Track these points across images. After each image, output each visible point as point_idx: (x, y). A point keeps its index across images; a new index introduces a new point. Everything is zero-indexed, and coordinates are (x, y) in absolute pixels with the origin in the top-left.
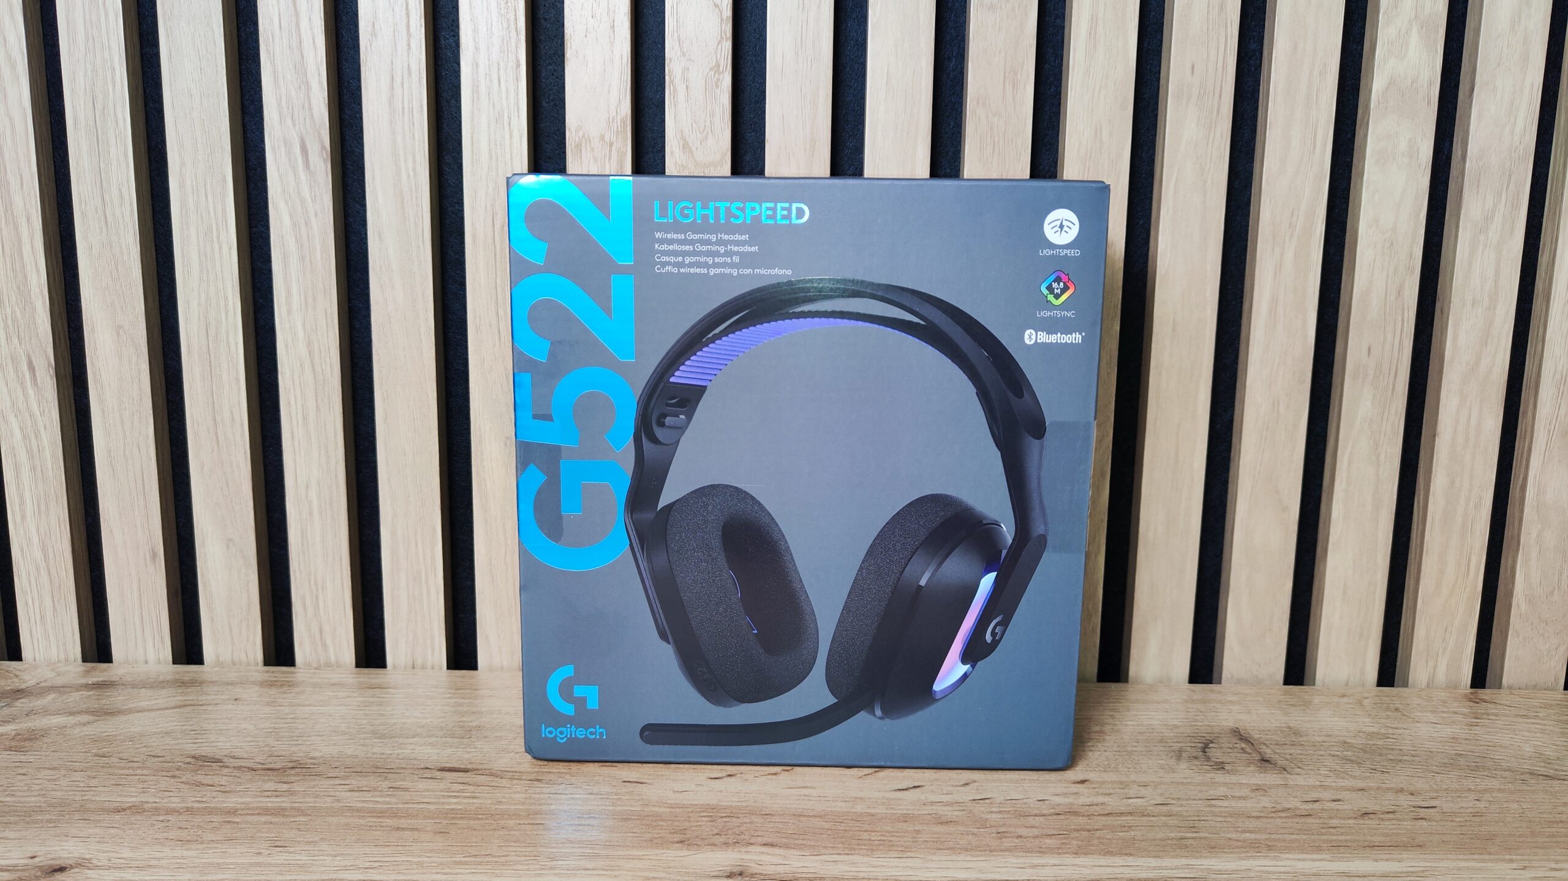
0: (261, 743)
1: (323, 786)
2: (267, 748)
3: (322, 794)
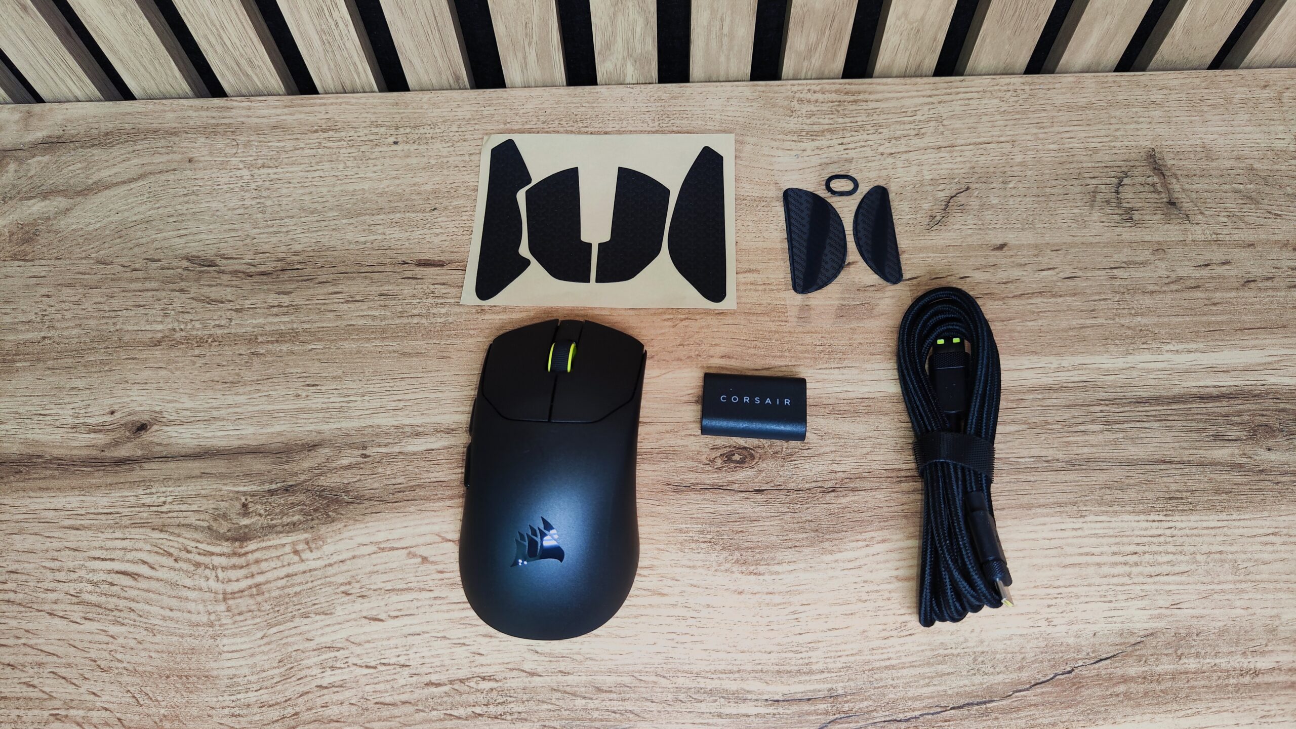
0: (240, 233)
1: (319, 297)
2: (248, 241)
3: (323, 308)
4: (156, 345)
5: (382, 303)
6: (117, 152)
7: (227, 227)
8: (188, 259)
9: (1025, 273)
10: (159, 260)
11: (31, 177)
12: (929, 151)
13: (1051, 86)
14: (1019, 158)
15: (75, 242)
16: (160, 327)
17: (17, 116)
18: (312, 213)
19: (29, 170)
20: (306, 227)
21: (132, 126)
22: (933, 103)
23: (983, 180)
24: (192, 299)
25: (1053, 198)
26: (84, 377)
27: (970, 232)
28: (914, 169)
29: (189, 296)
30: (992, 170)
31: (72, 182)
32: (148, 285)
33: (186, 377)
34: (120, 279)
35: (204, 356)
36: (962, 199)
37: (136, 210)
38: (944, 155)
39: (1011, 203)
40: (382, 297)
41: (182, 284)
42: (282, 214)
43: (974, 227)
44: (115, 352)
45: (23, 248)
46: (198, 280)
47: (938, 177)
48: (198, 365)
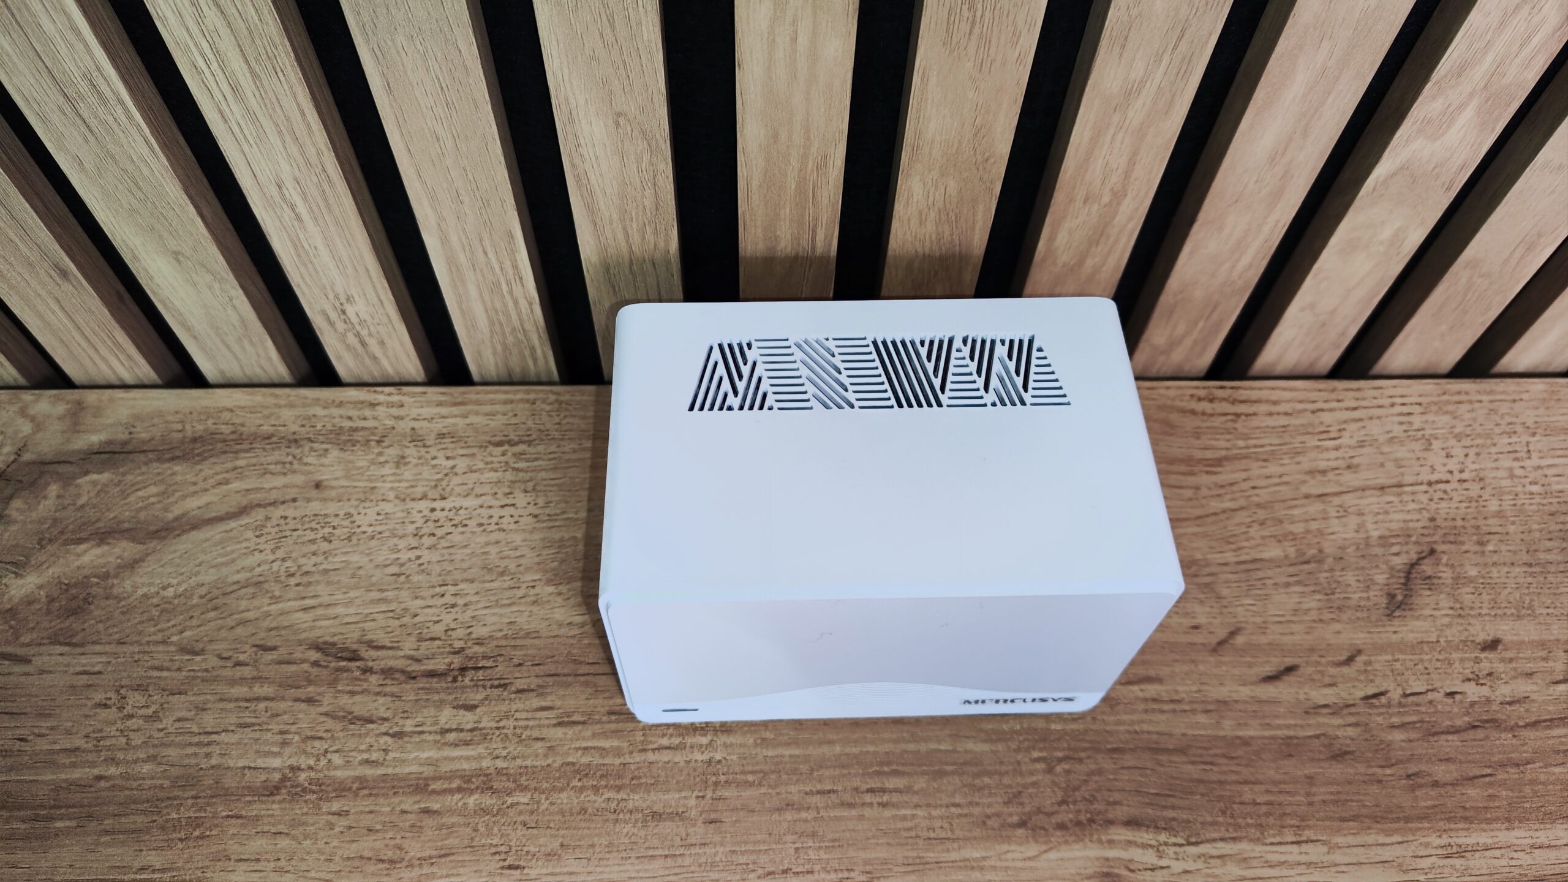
0: (393, 606)
1: (519, 715)
2: (407, 619)
3: (524, 734)
4: (272, 794)
5: (613, 726)
6: (208, 469)
7: (375, 595)
8: (317, 647)
9: (1534, 688)
10: (274, 648)
11: (82, 506)
12: (1368, 493)
13: (1517, 398)
14: (1493, 506)
15: (145, 617)
16: (276, 762)
17: (61, 409)
18: (502, 574)
19: (79, 496)
20: (493, 598)
21: (231, 428)
22: (1361, 420)
23: (1452, 538)
24: (326, 714)
25: (1552, 568)
26: (161, 849)
27: (1446, 620)
28: (1353, 521)
29: (323, 709)
30: (1459, 523)
31: (142, 515)
32: (258, 690)
33: (320, 852)
34: (215, 679)
35: (347, 813)
36: (1427, 568)
37: (240, 564)
38: (1391, 498)
39: (1495, 575)
40: (613, 718)
41: (311, 689)
42: (458, 575)
43: (1451, 612)
44: (208, 805)
45: (67, 624)
46: (333, 683)
47: (1387, 533)
48: (337, 829)
